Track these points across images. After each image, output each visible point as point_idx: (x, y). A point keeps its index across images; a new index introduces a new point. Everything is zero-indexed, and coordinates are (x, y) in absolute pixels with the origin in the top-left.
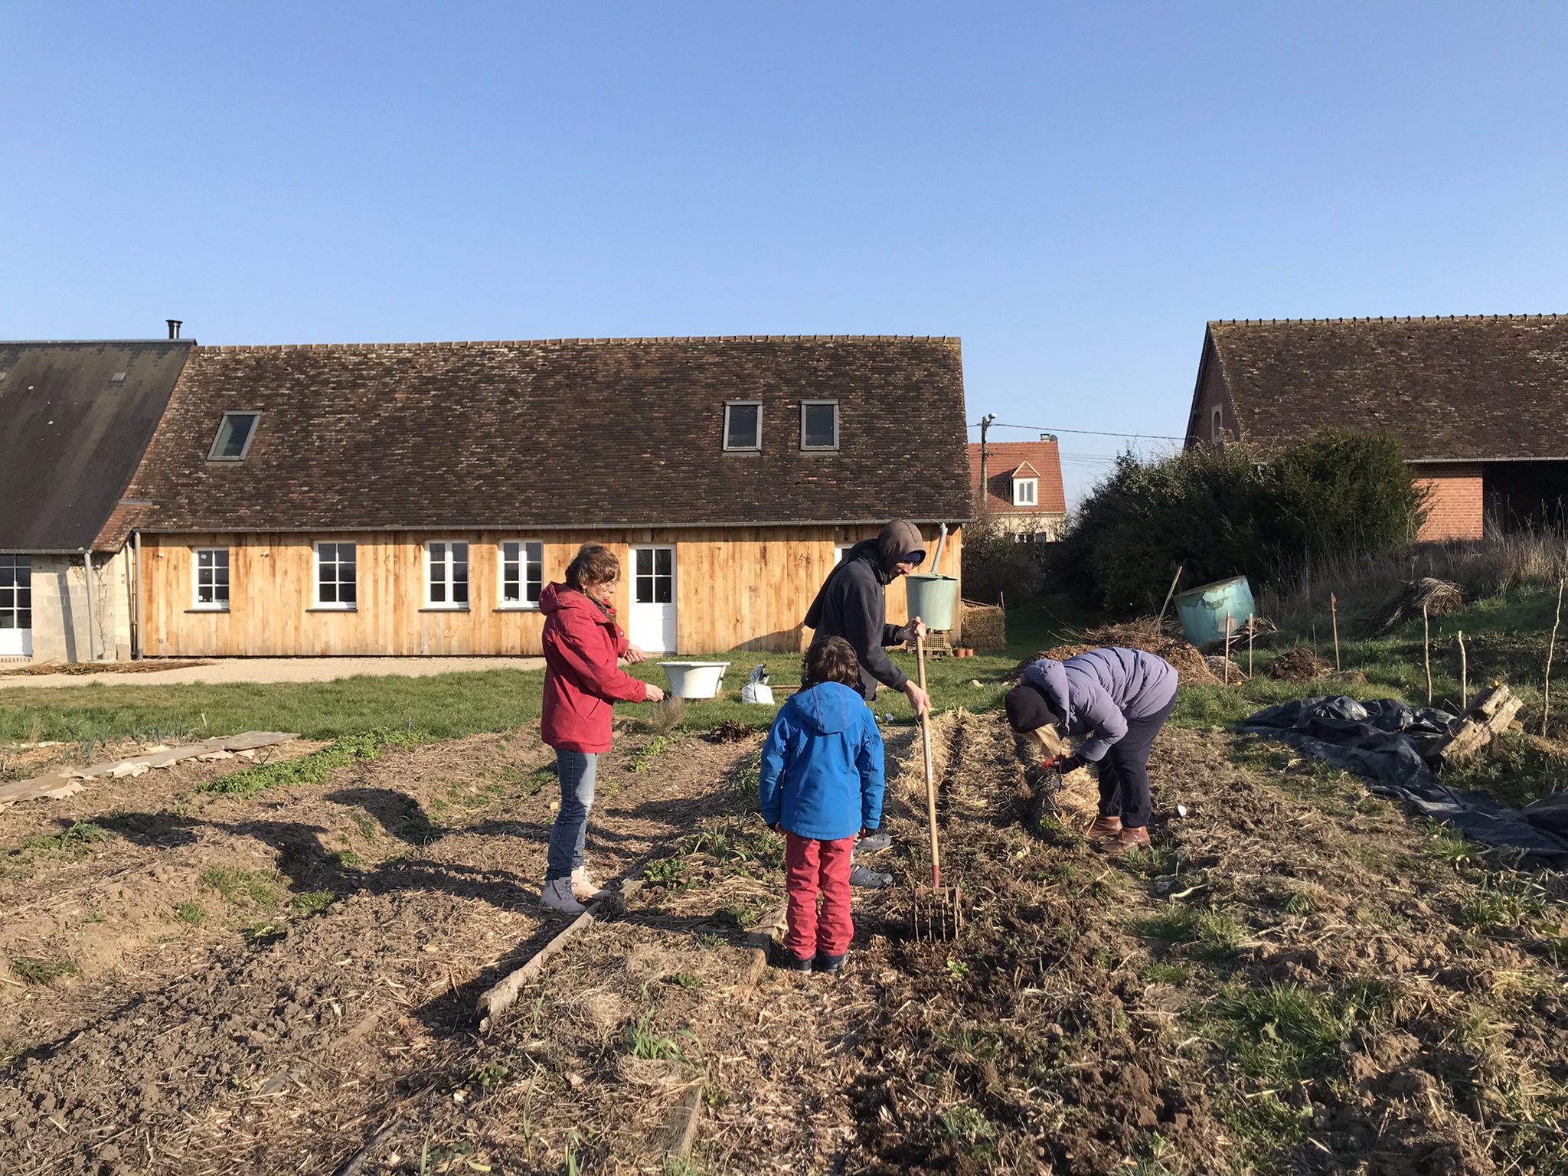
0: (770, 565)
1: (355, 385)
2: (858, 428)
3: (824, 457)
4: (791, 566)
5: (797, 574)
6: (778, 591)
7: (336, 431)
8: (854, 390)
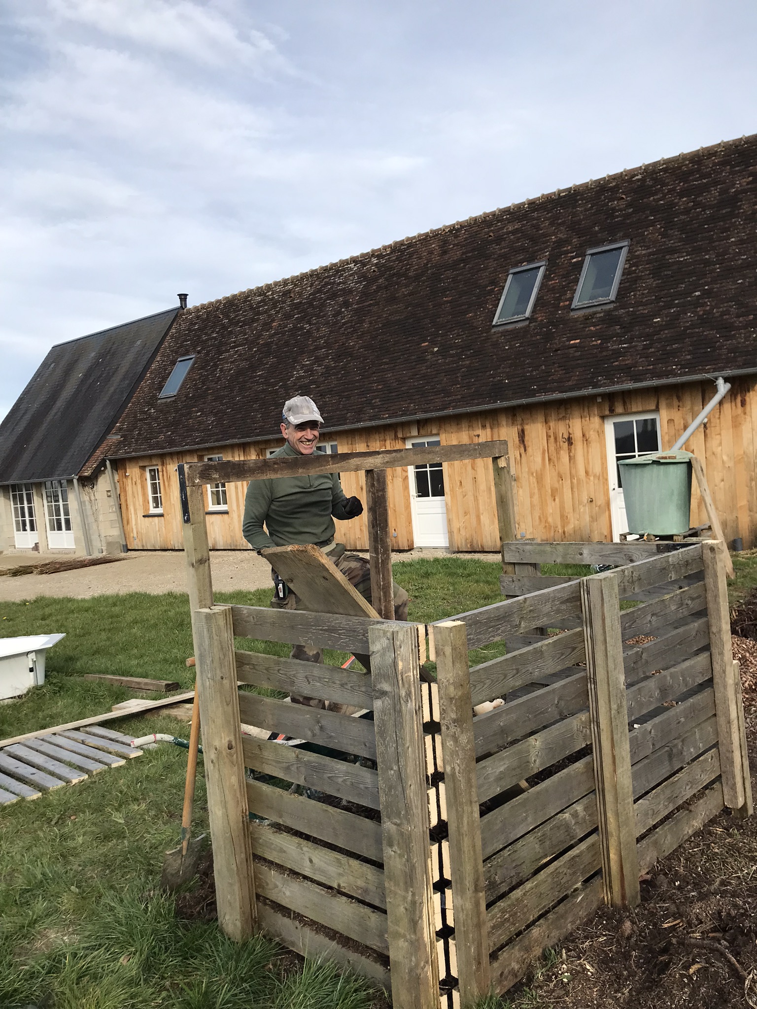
0: (529, 450)
1: (253, 320)
2: (646, 269)
3: (595, 313)
4: (552, 448)
5: (558, 459)
6: (540, 479)
7: (232, 362)
8: (653, 223)
